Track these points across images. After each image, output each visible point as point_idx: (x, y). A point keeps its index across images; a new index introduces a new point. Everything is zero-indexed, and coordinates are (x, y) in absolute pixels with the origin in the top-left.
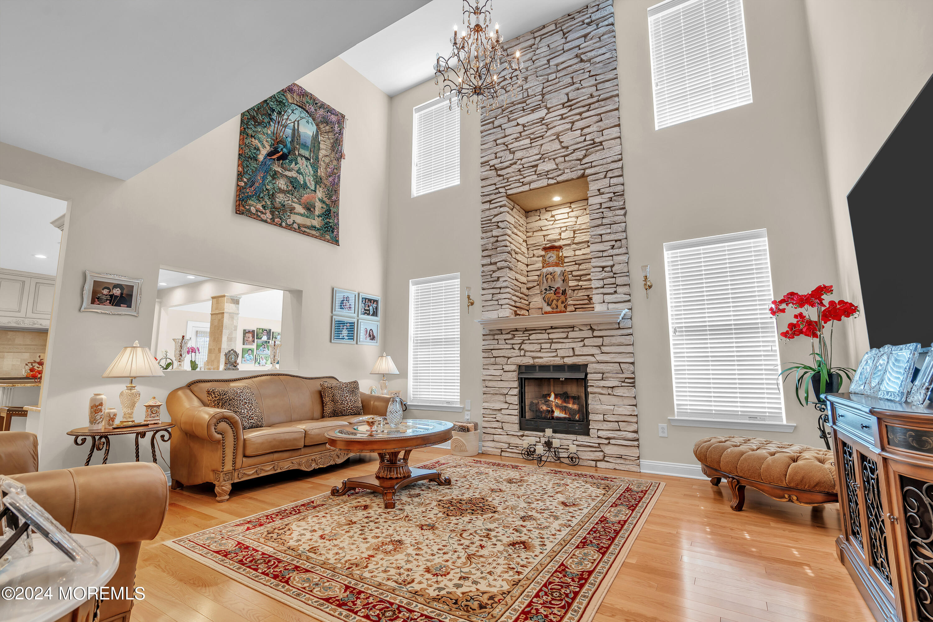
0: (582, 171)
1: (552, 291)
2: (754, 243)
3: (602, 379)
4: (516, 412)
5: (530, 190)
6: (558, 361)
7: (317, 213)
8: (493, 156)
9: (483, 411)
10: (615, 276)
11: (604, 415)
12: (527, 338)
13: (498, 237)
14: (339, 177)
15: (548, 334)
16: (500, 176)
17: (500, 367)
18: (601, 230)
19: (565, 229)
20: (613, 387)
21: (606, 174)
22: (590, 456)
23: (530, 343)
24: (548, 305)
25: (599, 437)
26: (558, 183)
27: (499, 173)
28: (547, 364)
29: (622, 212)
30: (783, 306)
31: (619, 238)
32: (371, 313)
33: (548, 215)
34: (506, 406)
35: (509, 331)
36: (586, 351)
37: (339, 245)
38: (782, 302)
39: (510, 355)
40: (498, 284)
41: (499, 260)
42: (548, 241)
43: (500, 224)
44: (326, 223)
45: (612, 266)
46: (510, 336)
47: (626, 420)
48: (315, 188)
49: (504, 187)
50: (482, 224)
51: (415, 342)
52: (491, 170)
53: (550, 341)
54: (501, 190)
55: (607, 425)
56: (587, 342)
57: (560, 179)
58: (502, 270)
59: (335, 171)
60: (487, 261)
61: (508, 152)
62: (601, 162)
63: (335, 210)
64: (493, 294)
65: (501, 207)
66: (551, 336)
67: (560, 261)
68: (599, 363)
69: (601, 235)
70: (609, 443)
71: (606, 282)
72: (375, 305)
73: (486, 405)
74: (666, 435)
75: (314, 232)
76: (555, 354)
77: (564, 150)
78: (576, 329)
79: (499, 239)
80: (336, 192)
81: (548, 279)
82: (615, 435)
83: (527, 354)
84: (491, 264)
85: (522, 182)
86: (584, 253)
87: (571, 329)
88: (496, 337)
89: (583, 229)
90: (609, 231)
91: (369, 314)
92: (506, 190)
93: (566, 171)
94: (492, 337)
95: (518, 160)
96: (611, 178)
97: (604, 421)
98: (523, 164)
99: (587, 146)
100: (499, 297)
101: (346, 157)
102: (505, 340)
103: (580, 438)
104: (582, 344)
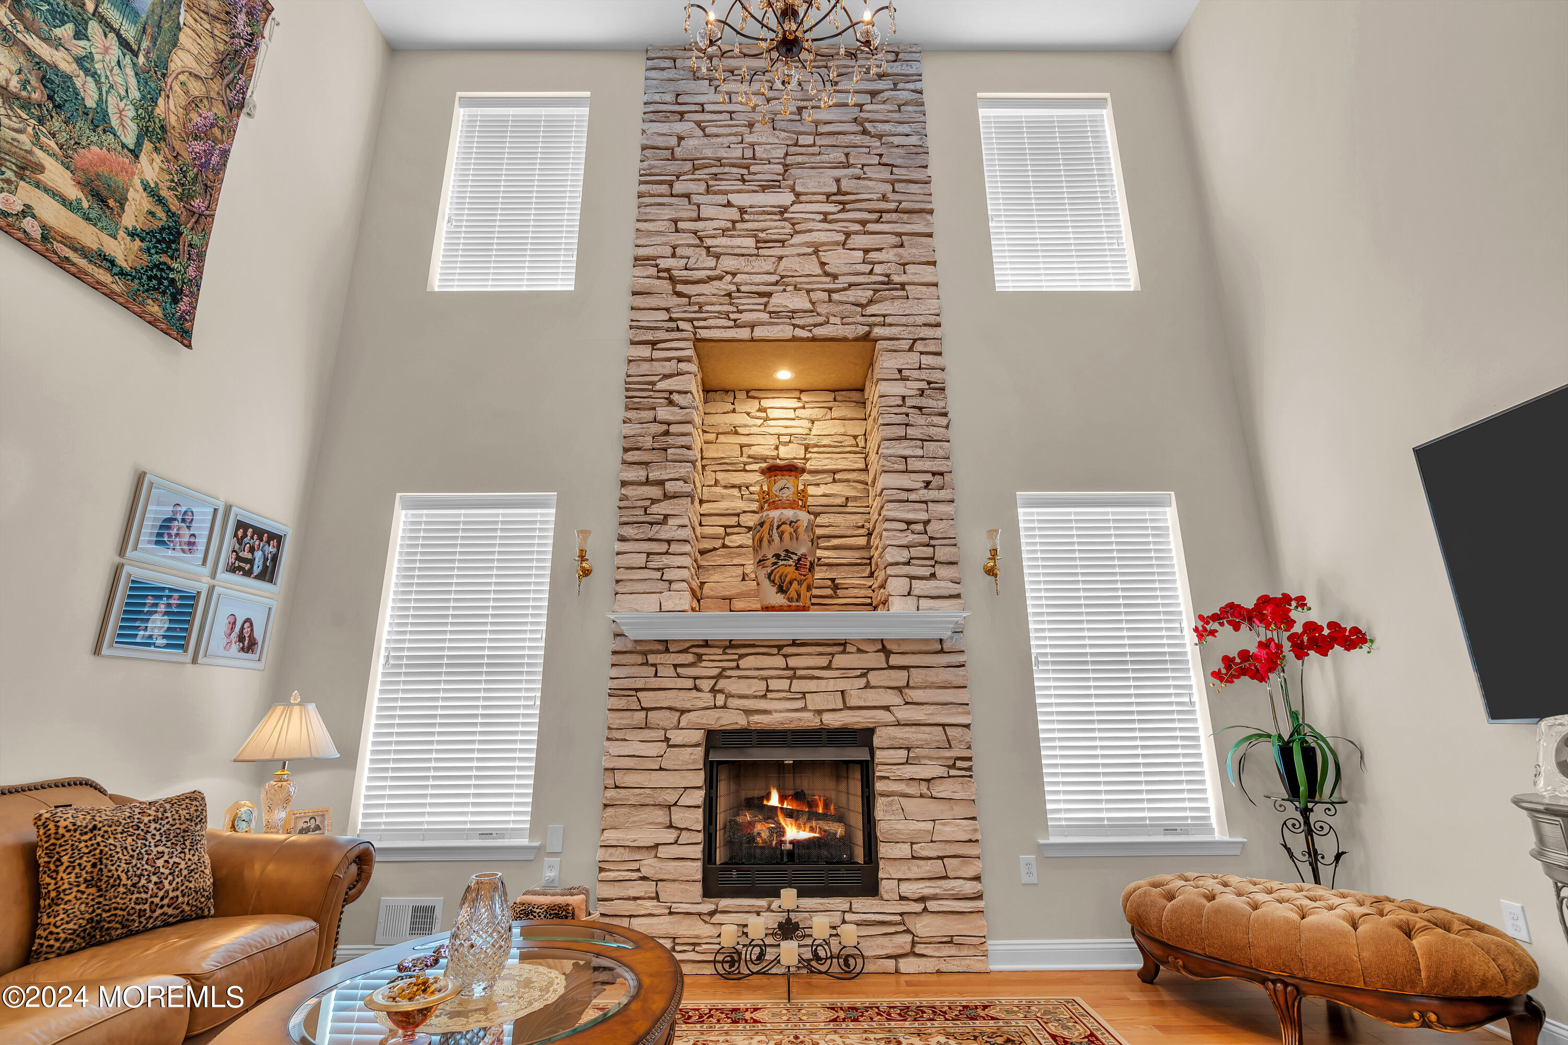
0: (867, 328)
1: (791, 562)
2: (1151, 513)
3: (907, 763)
4: (697, 851)
5: (752, 340)
6: (808, 721)
7: (129, 219)
8: (669, 251)
9: (601, 854)
10: (933, 542)
11: (912, 843)
12: (734, 664)
13: (669, 424)
14: (225, 154)
15: (785, 656)
16: (679, 294)
17: (660, 734)
18: (905, 448)
19: (787, 439)
20: (928, 780)
21: (913, 344)
22: (883, 947)
23: (740, 677)
24: (781, 590)
25: (902, 898)
26: (814, 339)
27: (680, 288)
28: (780, 727)
29: (943, 421)
30: (1214, 626)
31: (942, 469)
32: (256, 571)
33: (752, 406)
34: (671, 836)
35: (688, 645)
36: (872, 697)
37: (189, 346)
38: (1215, 617)
39: (688, 705)
40: (665, 532)
41: (672, 476)
42: (749, 457)
43: (675, 397)
44: (156, 266)
45: (926, 523)
46: (690, 658)
47: (960, 852)
48: (139, 144)
49: (691, 320)
50: (627, 390)
51: (392, 662)
52: (659, 278)
53: (790, 673)
54: (683, 325)
55: (918, 867)
56: (873, 677)
57: (819, 332)
58: (676, 501)
59: (216, 131)
60: (637, 474)
61: (704, 252)
62: (904, 320)
63: (196, 240)
64: (649, 554)
65: (680, 360)
66: (793, 662)
67: (800, 501)
68: (899, 725)
69: (905, 458)
70: (925, 909)
71: (915, 552)
72: (271, 549)
73: (611, 836)
74: (1034, 880)
75: (104, 276)
76: (799, 704)
77: (828, 279)
78: (849, 648)
79: (673, 429)
80: (210, 190)
81: (783, 533)
82: (937, 891)
83: (733, 702)
84: (647, 482)
85: (735, 321)
86: (827, 492)
87: (841, 649)
88: (652, 659)
89: (824, 446)
90: (919, 452)
91: (248, 573)
92: (695, 327)
93: (832, 319)
94: (639, 659)
95: (727, 273)
96: (921, 353)
97: (913, 857)
98: (737, 284)
99: (875, 283)
100: (666, 561)
101: (257, 113)
102: (675, 666)
103: (860, 903)
104: (862, 682)
